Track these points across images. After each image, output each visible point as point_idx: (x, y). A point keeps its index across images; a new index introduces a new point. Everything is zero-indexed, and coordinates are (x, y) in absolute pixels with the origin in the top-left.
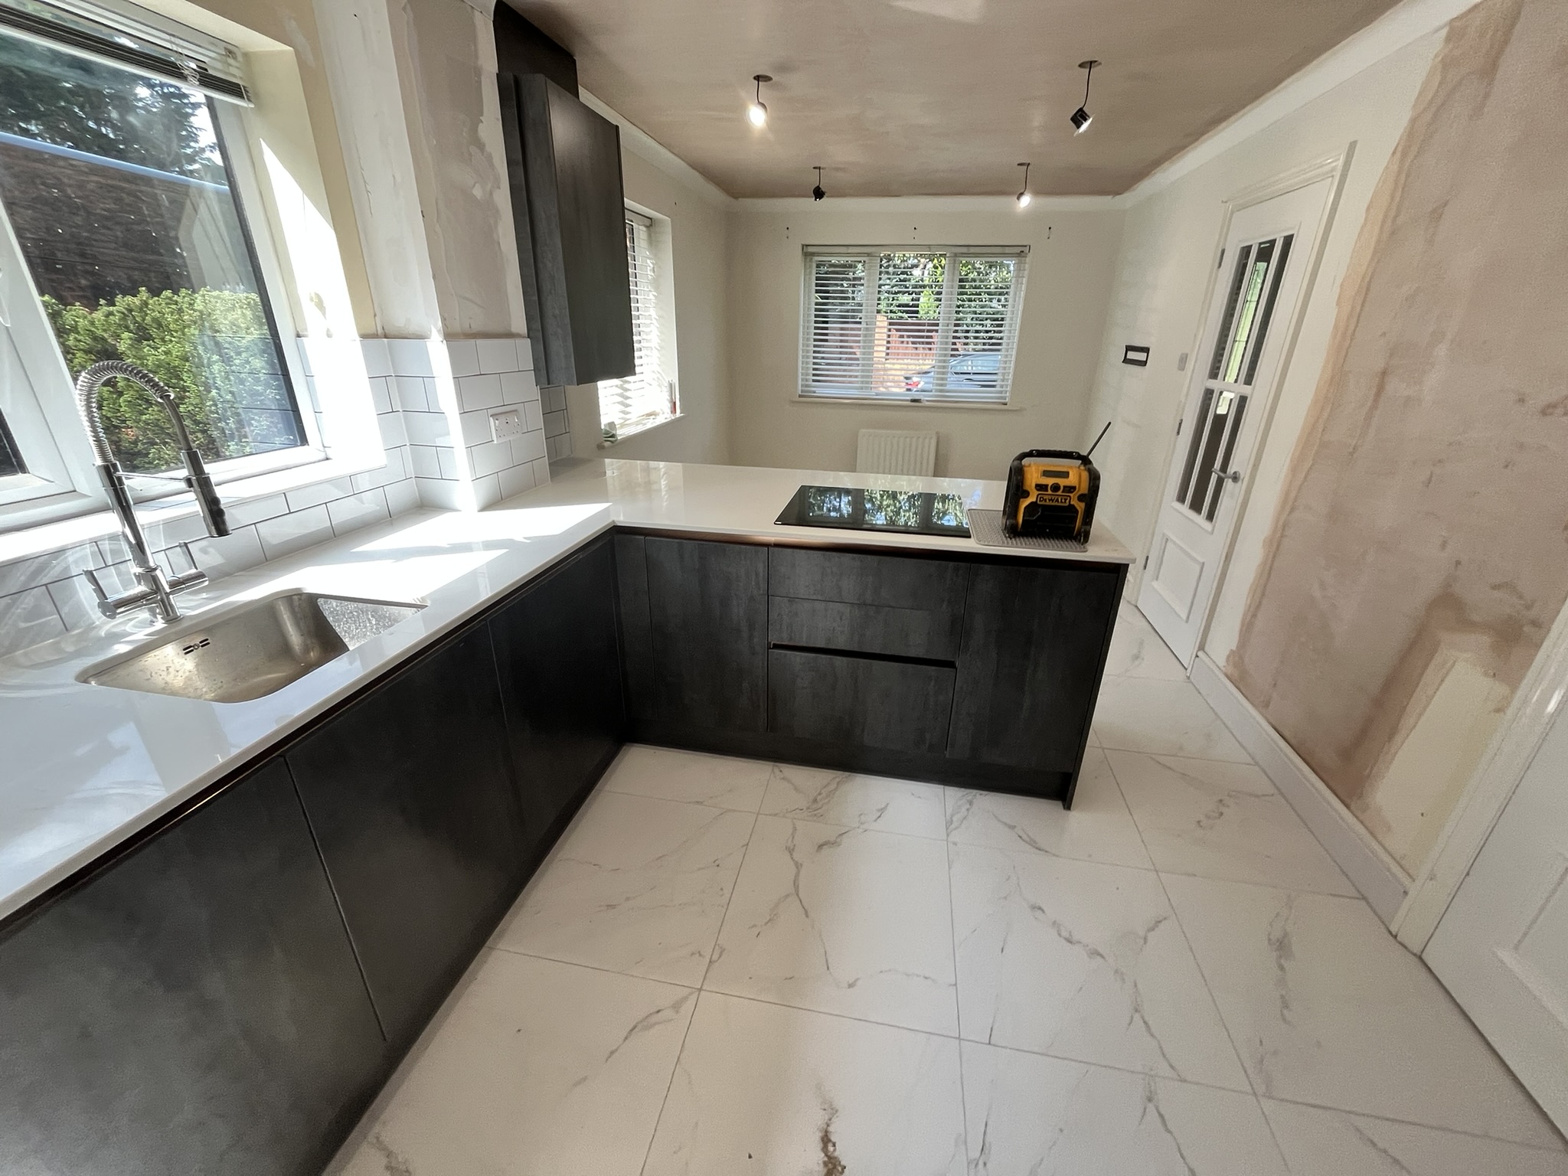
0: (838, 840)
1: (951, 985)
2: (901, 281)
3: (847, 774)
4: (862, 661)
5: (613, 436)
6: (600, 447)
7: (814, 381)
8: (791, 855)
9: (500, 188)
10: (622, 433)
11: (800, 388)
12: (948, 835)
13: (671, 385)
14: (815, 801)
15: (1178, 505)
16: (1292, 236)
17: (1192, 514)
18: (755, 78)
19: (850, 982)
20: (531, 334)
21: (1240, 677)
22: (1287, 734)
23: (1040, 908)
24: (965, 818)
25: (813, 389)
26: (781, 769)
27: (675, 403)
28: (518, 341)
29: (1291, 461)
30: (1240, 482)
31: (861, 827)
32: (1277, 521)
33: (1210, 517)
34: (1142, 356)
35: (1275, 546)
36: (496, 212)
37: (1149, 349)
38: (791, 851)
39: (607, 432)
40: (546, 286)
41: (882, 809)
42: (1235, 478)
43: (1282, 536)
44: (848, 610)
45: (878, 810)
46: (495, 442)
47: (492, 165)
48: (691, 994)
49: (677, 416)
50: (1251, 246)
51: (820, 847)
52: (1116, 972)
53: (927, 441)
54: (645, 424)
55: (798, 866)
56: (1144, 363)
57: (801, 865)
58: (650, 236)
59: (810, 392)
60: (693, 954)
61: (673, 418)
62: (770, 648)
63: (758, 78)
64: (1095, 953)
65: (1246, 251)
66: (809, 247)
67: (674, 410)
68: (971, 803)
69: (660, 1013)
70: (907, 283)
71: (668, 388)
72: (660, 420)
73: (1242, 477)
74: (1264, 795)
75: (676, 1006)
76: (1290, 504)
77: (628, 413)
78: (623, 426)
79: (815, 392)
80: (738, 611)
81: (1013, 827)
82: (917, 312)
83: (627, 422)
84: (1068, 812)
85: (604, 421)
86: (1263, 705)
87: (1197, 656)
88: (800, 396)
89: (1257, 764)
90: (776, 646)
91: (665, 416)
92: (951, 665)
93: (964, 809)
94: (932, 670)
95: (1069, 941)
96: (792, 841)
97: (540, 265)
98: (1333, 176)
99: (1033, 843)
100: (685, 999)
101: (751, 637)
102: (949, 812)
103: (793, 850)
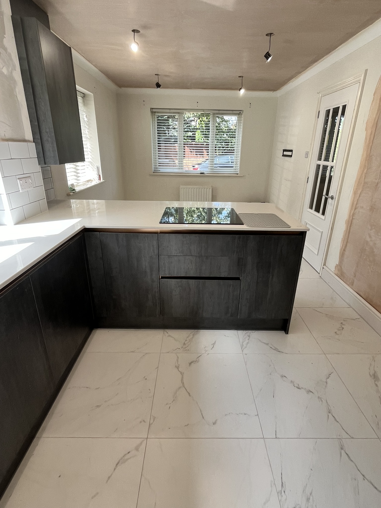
0: (198, 360)
1: (256, 415)
2: (188, 126)
3: (196, 330)
4: (201, 281)
5: (74, 190)
6: (68, 195)
7: (159, 166)
8: (178, 369)
9: (15, 70)
10: (77, 189)
11: (153, 169)
12: (243, 351)
13: (98, 168)
14: (184, 344)
15: (310, 210)
16: (346, 105)
17: (316, 213)
18: (132, 31)
19: (214, 422)
20: (35, 141)
21: (341, 274)
22: (362, 294)
23: (285, 376)
24: (248, 343)
25: (159, 169)
26: (167, 332)
27: (100, 175)
28: (29, 144)
29: (354, 190)
30: (334, 199)
31: (206, 352)
32: (350, 213)
33: (323, 214)
34: (290, 153)
35: (350, 223)
36: (15, 82)
37: (292, 150)
38: (178, 367)
39: (71, 188)
40: (42, 118)
41: (214, 344)
42: (332, 198)
43: (352, 219)
44: (194, 259)
45: (212, 344)
46: (21, 192)
47: (11, 59)
48: (143, 441)
49: (102, 181)
50: (330, 109)
51: (190, 364)
52: (319, 397)
53: (208, 190)
54: (87, 185)
55: (182, 374)
56: (291, 156)
57: (183, 373)
58: (84, 101)
59: (157, 171)
60: (141, 422)
61: (100, 182)
62: (161, 279)
63: (134, 31)
64: (309, 391)
65: (328, 111)
66: (153, 109)
67: (100, 179)
68: (249, 336)
69: (130, 453)
70: (191, 127)
71: (97, 169)
72: (93, 183)
73: (335, 197)
74: (356, 319)
75: (137, 449)
76: (354, 207)
77: (79, 180)
78: (77, 186)
79: (160, 171)
80: (145, 264)
81: (267, 344)
82: (195, 139)
83: (79, 184)
84: (287, 335)
85: (69, 183)
86: (351, 284)
87: (323, 268)
88: (154, 172)
89: (351, 307)
90: (162, 278)
91: (96, 182)
92: (238, 279)
93: (247, 339)
94: (231, 282)
95: (299, 388)
96: (178, 363)
97: (38, 108)
98: (360, 82)
99: (276, 349)
100: (141, 444)
101: (151, 275)
102: (241, 341)
103: (179, 367)
